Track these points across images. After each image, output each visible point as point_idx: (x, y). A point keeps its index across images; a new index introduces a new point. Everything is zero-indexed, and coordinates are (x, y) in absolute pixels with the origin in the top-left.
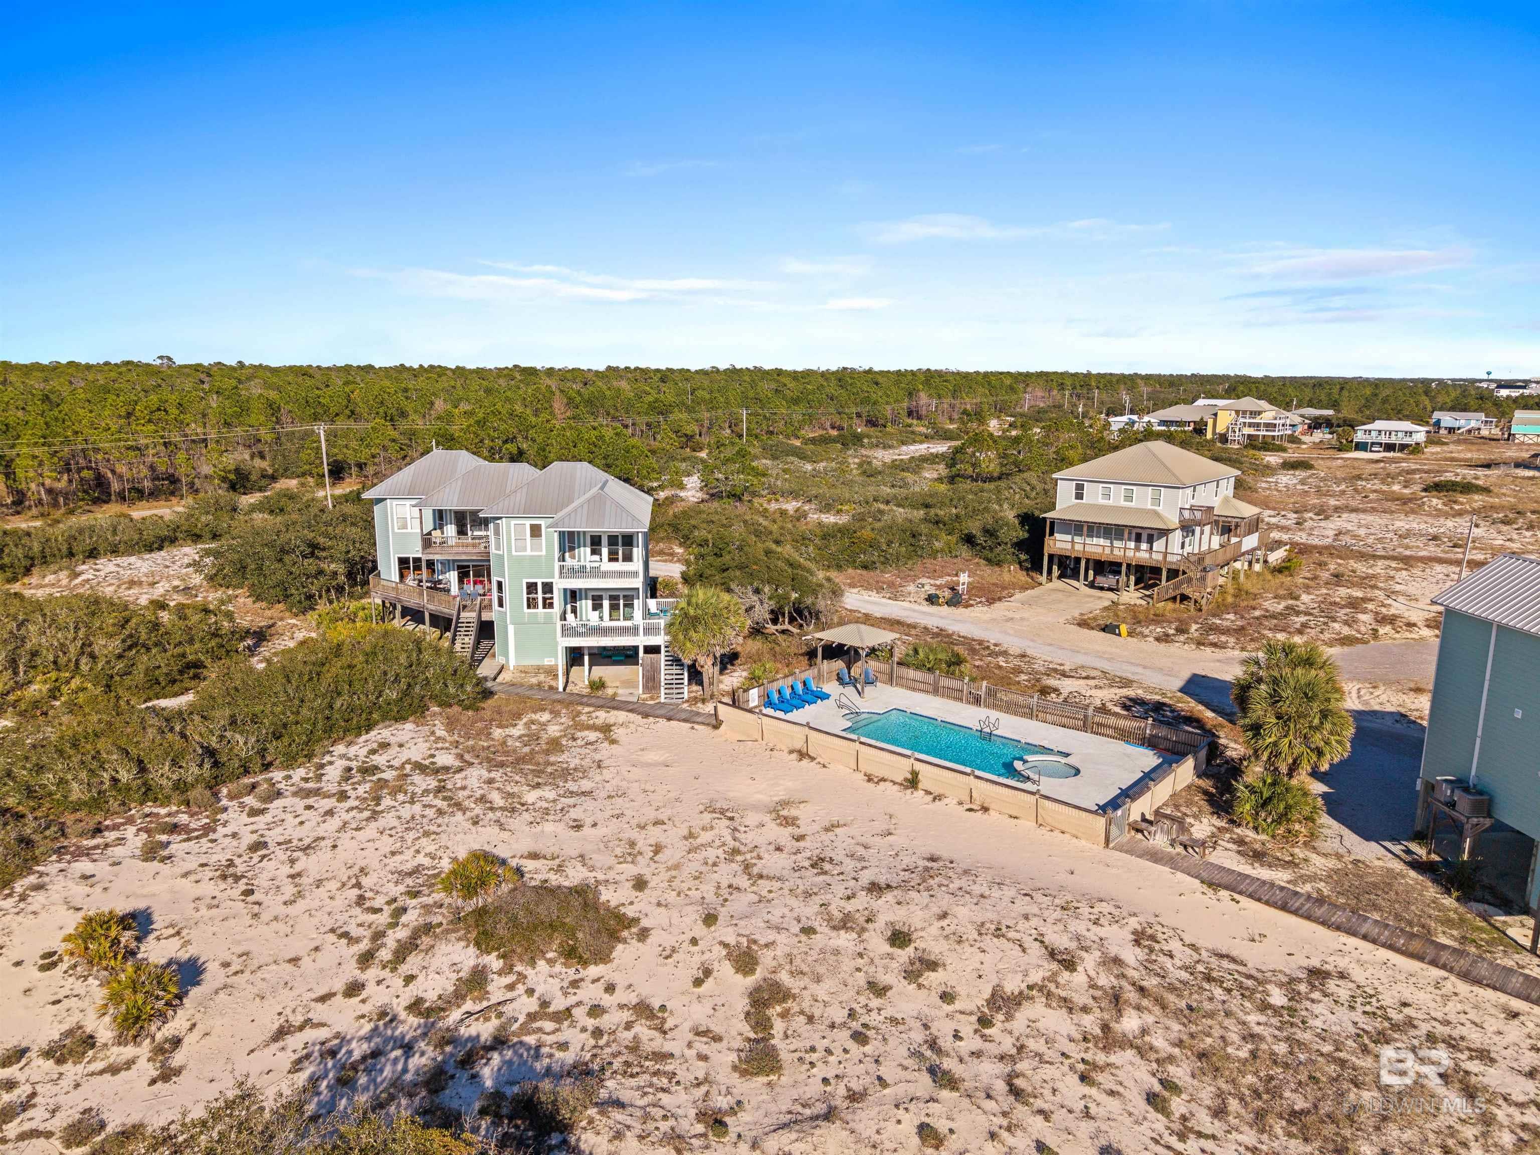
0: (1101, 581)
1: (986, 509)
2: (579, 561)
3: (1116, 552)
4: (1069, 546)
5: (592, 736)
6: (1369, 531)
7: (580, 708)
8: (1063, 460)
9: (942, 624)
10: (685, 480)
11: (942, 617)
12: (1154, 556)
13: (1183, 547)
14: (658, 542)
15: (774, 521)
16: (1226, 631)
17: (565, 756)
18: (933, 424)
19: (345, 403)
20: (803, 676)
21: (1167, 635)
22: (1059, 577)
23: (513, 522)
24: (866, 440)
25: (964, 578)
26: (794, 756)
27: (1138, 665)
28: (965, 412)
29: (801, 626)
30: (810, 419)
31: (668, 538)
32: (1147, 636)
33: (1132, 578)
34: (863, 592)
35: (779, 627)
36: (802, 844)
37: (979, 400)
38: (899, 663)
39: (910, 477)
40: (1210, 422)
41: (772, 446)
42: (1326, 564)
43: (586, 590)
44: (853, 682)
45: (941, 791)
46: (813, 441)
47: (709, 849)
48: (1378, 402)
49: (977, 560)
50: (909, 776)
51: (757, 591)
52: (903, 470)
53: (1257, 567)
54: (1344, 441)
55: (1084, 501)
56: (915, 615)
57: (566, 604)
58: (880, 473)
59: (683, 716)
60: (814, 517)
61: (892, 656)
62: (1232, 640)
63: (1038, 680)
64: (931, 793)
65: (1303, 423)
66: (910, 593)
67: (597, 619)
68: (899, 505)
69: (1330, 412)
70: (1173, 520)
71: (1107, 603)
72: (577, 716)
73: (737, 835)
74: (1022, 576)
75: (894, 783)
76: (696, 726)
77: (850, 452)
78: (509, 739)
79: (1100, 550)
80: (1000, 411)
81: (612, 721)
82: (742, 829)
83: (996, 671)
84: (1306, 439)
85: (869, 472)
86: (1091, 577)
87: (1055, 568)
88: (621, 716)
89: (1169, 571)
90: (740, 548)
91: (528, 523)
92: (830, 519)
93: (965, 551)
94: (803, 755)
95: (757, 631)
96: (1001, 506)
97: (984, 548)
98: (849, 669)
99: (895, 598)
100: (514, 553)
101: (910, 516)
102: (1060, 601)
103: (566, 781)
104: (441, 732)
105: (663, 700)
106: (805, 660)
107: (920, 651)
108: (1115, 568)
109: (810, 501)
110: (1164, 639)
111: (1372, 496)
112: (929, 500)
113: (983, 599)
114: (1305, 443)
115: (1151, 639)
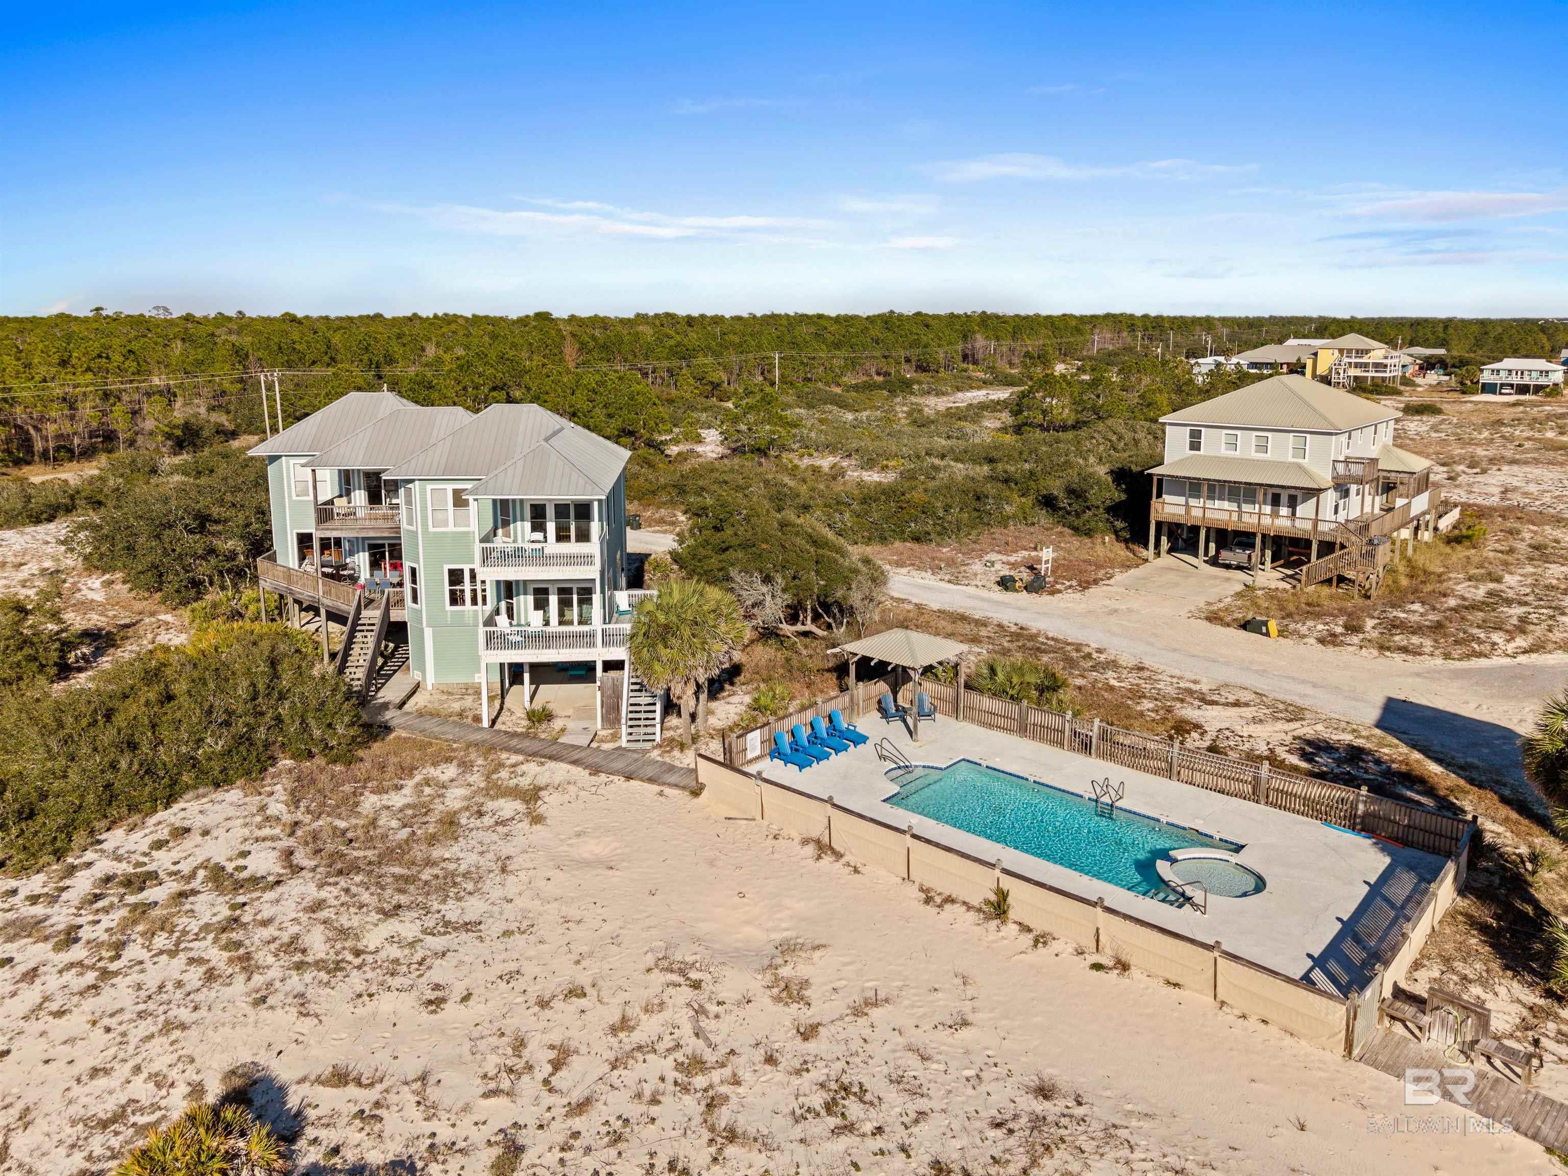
0: (1226, 556)
1: (1068, 464)
2: (515, 541)
3: (1246, 518)
4: (1182, 511)
5: (508, 807)
6: (1541, 488)
7: (504, 756)
8: (1149, 405)
9: (1023, 619)
10: (704, 433)
11: (1020, 609)
12: (1298, 524)
13: (1336, 512)
14: (659, 508)
15: (804, 481)
16: (1417, 630)
17: (455, 848)
18: (992, 369)
20: (829, 707)
21: (1334, 635)
22: (1169, 551)
23: (429, 486)
24: (916, 387)
25: (1047, 554)
26: (810, 849)
27: (1304, 682)
28: (1027, 355)
29: (829, 627)
30: (853, 364)
31: (672, 503)
32: (1304, 636)
33: (1268, 553)
34: (914, 573)
35: (799, 627)
36: (811, 1046)
37: (1041, 342)
38: (967, 686)
39: (969, 427)
40: (1309, 363)
41: (808, 394)
42: (1518, 532)
43: (525, 582)
44: (901, 714)
45: (1047, 928)
46: (856, 388)
47: (650, 1057)
48: (1490, 340)
49: (1059, 529)
50: (993, 898)
51: (767, 580)
52: (960, 419)
53: (1426, 536)
54: (1468, 382)
55: (1202, 452)
56: (985, 605)
57: (499, 600)
58: (933, 422)
59: (650, 771)
60: (853, 475)
61: (956, 674)
62: (1428, 644)
63: (1169, 710)
64: (1029, 930)
65: (1414, 363)
66: (976, 575)
67: (540, 622)
68: (957, 460)
69: (1441, 351)
70: (1325, 477)
71: (1240, 588)
72: (496, 771)
73: (704, 1023)
74: (1120, 551)
75: (969, 907)
76: (667, 791)
77: (898, 400)
78: (385, 813)
79: (1225, 516)
80: (1065, 355)
81: (542, 781)
82: (713, 1008)
83: (1106, 695)
84: (1419, 380)
85: (920, 422)
86: (1212, 552)
87: (1164, 539)
88: (560, 771)
89: (1321, 543)
90: (747, 519)
91: (450, 487)
92: (873, 477)
93: (1043, 517)
94: (824, 848)
95: (768, 634)
96: (1085, 459)
97: (1069, 513)
98: (895, 693)
99: (955, 581)
100: (431, 529)
101: (971, 473)
102: (1177, 585)
103: (444, 901)
104: (276, 808)
105: (624, 744)
106: (832, 678)
107: (999, 670)
108: (1244, 539)
109: (849, 456)
110: (1329, 640)
111: (1528, 445)
112: (994, 454)
113: (1074, 583)
114: (1420, 386)
115: (1312, 641)
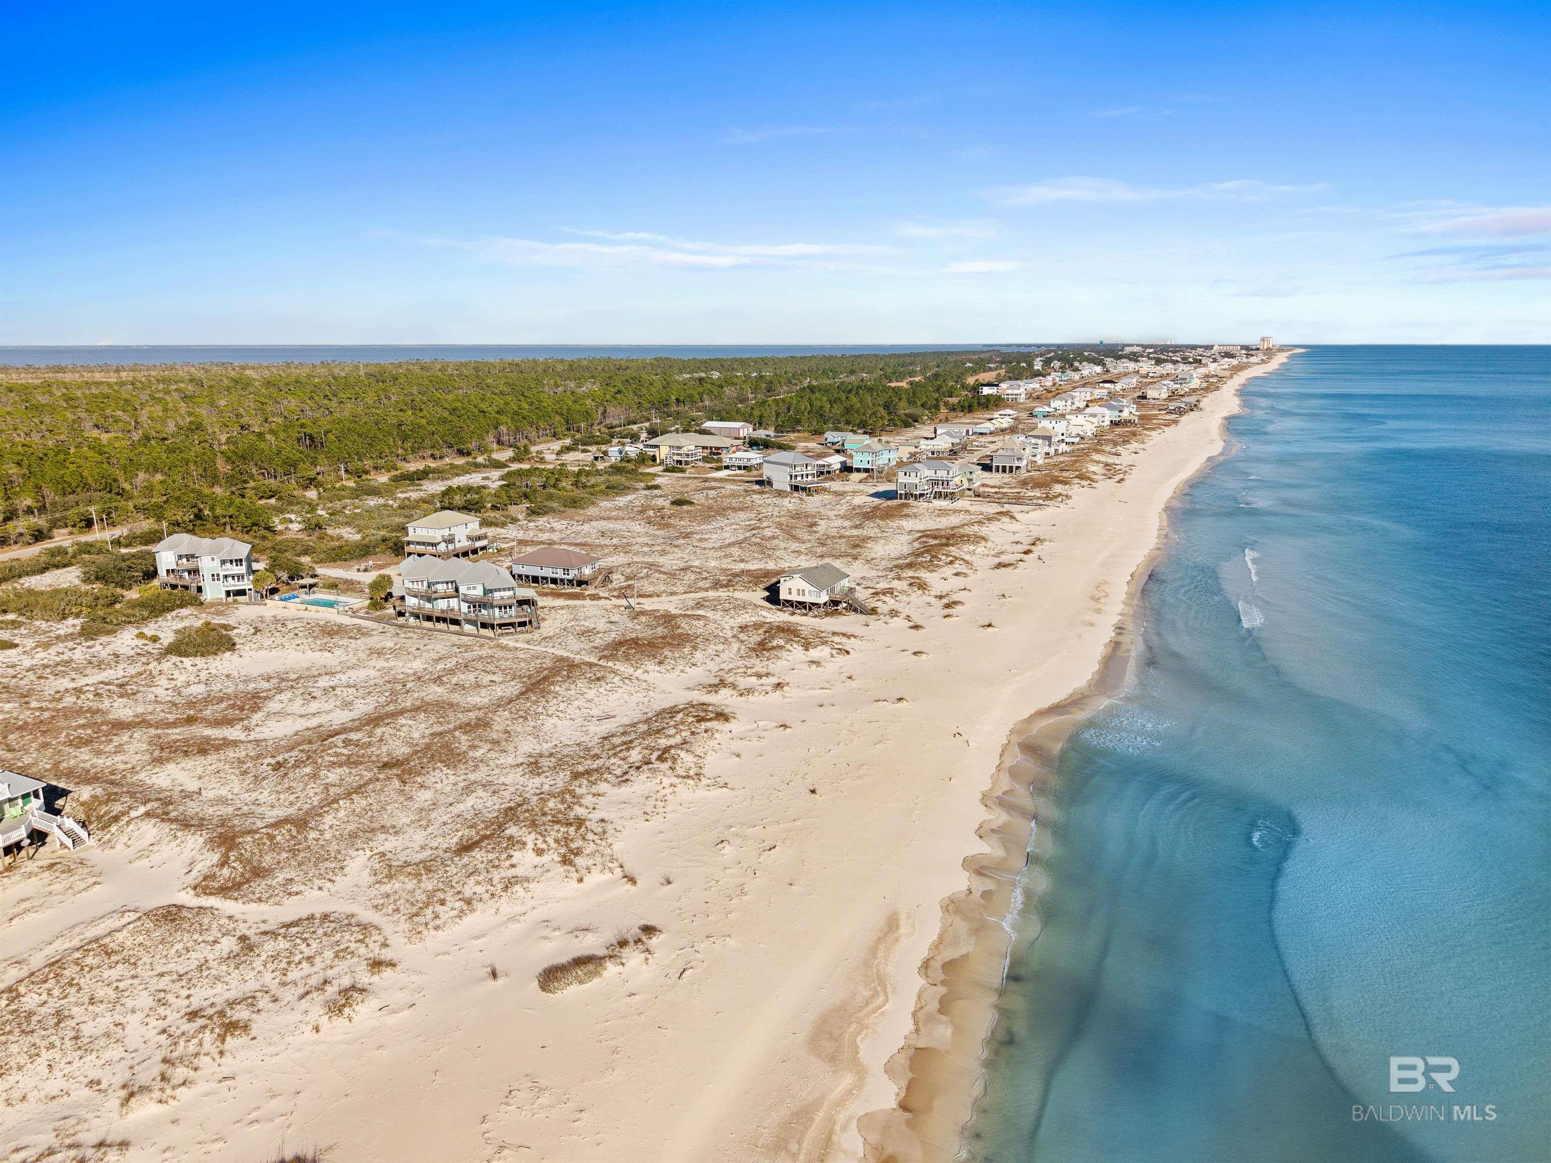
2: (227, 567)
19: (80, 479)
23: (205, 557)
43: (230, 574)
57: (224, 579)
59: (259, 606)
67: (234, 582)
91: (210, 557)
100: (206, 566)
105: (252, 601)
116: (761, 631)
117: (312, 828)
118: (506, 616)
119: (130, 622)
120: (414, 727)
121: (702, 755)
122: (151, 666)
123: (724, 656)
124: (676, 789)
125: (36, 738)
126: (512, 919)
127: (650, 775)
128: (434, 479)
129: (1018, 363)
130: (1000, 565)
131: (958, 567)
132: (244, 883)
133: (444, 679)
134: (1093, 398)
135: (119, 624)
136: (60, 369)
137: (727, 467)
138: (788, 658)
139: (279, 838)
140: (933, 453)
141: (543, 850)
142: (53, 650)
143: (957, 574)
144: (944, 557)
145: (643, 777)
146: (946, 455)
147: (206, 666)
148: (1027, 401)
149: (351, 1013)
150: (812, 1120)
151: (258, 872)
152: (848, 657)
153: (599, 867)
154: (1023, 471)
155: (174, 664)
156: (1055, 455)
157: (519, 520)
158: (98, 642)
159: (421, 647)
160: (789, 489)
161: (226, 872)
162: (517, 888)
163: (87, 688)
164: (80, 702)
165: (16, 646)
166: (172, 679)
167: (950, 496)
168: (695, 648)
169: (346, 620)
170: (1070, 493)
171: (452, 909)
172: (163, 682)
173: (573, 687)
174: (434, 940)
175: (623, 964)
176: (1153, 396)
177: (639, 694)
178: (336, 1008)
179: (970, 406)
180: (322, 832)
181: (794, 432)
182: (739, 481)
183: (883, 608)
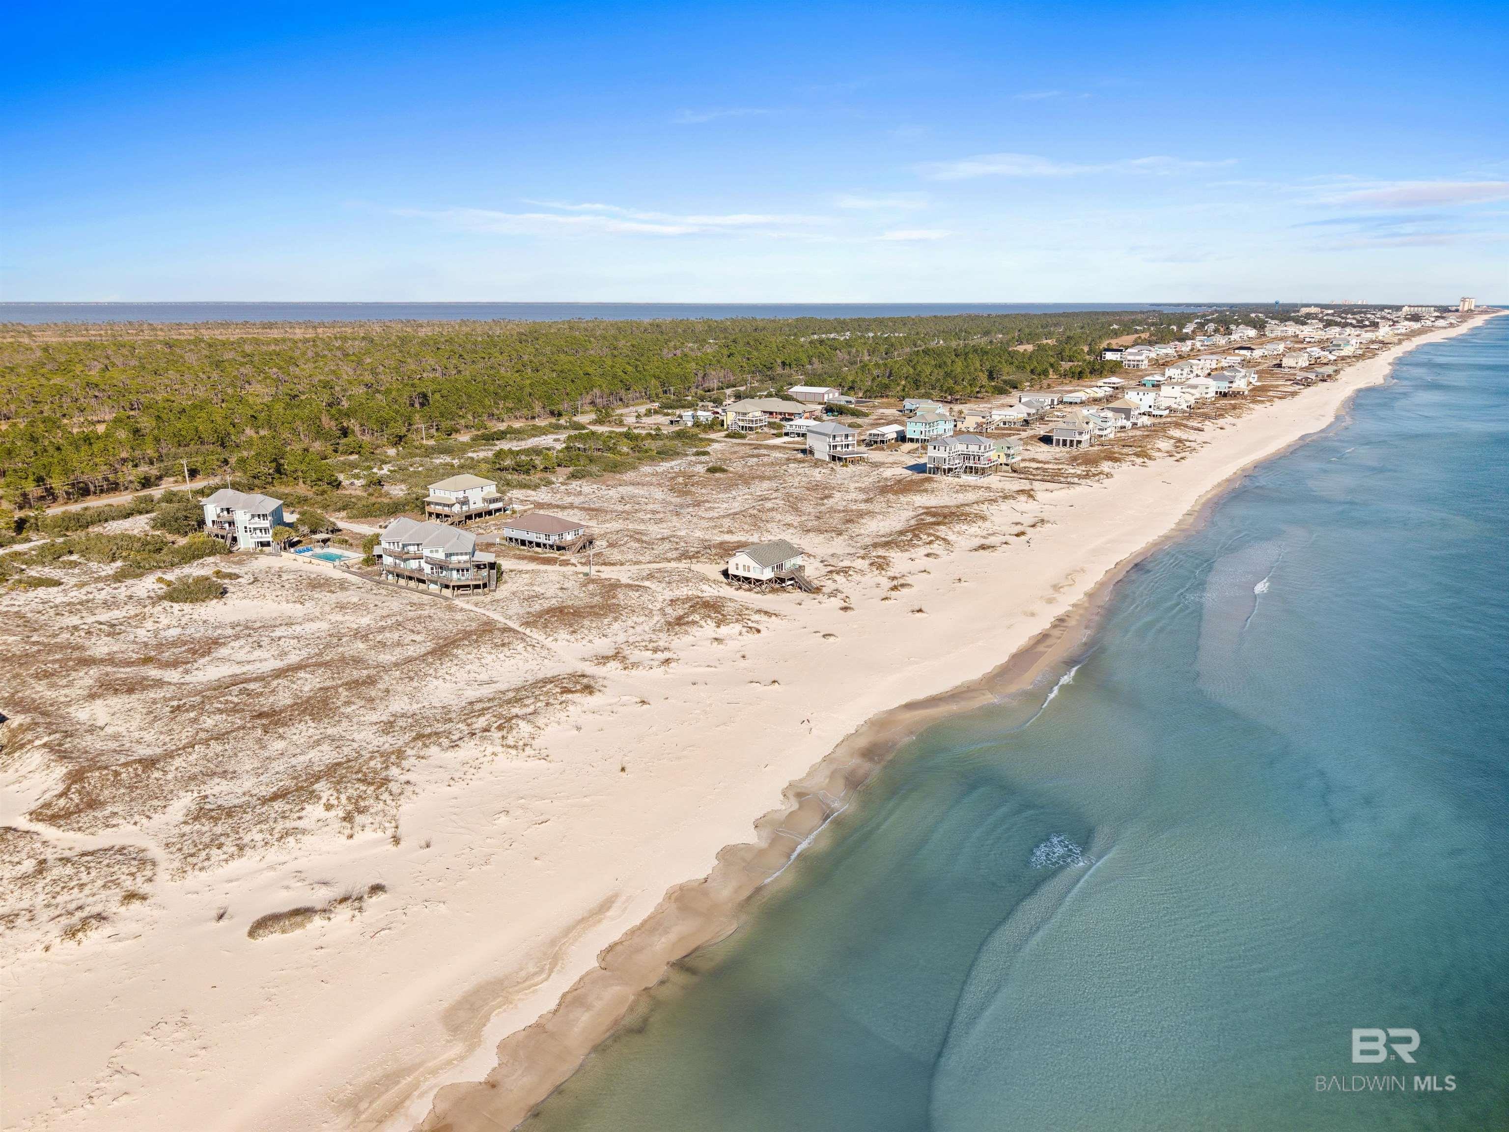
2: (256, 521)
23: (238, 510)
43: (258, 528)
57: (253, 532)
59: (282, 557)
67: (261, 535)
91: (243, 510)
100: (240, 519)
116: (686, 606)
117: (158, 769)
118: (463, 578)
119: (160, 567)
120: (309, 680)
121: (543, 726)
122: (146, 610)
123: (639, 629)
124: (495, 758)
125: (14, 669)
126: (271, 868)
127: (478, 743)
128: (511, 439)
129: (1170, 325)
130: (983, 547)
131: (936, 547)
132: (75, 813)
133: (371, 636)
134: (1220, 365)
135: (151, 569)
136: (271, 326)
137: (787, 434)
138: (697, 634)
139: (124, 776)
140: (1005, 423)
141: (332, 806)
142: (84, 590)
143: (928, 555)
144: (925, 537)
145: (472, 743)
146: (1018, 426)
147: (191, 612)
148: (1150, 368)
149: (83, 937)
150: (398, 1082)
151: (93, 804)
152: (757, 635)
153: (376, 825)
154: (1082, 445)
155: (164, 608)
156: (1133, 428)
157: (553, 483)
158: (124, 584)
159: (379, 604)
160: (827, 459)
161: (62, 802)
162: (291, 839)
163: (83, 626)
164: (72, 638)
165: (60, 584)
166: (157, 622)
167: (982, 472)
168: (616, 619)
169: (337, 574)
170: (1112, 471)
171: (225, 853)
172: (149, 624)
173: (475, 651)
174: (195, 879)
175: (329, 919)
176: (1289, 365)
177: (535, 662)
178: (71, 933)
179: (1080, 373)
180: (165, 772)
181: (882, 397)
182: (789, 449)
183: (829, 586)
